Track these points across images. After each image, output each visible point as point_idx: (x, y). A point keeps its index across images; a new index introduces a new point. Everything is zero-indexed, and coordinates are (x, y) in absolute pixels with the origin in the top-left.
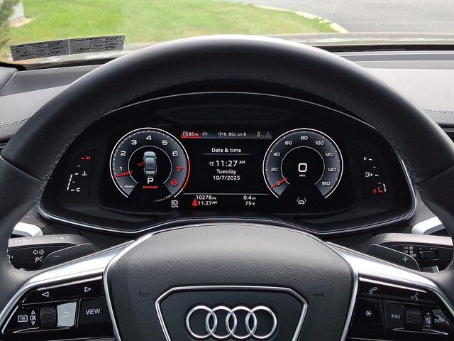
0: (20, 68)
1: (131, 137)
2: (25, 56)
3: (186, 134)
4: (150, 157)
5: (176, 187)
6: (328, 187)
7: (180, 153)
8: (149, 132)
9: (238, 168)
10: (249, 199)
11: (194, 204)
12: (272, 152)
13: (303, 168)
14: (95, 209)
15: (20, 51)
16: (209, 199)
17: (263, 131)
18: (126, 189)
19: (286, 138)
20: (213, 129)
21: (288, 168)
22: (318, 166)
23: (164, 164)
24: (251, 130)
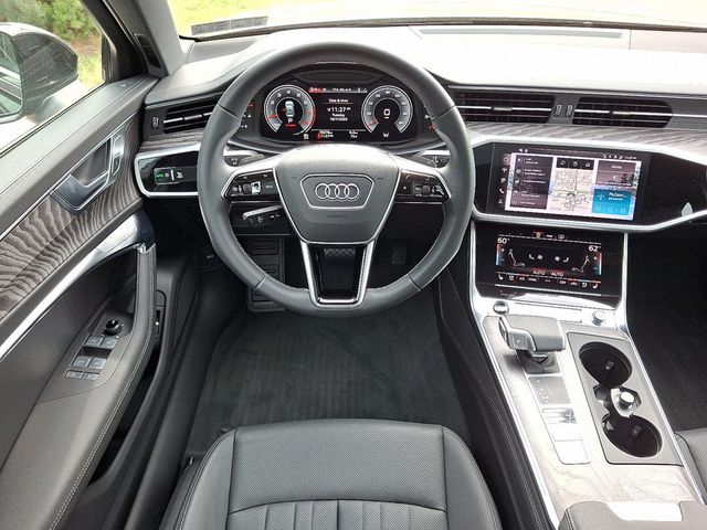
0: (197, 40)
1: (277, 92)
2: (200, 32)
3: (312, 90)
4: (289, 105)
5: (306, 126)
6: (402, 125)
7: (309, 104)
8: (289, 88)
9: (346, 113)
10: (353, 133)
11: (319, 136)
12: (368, 103)
13: (387, 113)
14: (256, 139)
15: (197, 29)
16: (327, 133)
17: (362, 87)
18: (275, 126)
19: (376, 93)
20: (329, 86)
21: (378, 112)
22: (397, 112)
23: (299, 109)
24: (354, 87)
